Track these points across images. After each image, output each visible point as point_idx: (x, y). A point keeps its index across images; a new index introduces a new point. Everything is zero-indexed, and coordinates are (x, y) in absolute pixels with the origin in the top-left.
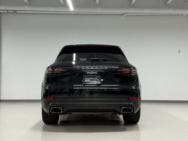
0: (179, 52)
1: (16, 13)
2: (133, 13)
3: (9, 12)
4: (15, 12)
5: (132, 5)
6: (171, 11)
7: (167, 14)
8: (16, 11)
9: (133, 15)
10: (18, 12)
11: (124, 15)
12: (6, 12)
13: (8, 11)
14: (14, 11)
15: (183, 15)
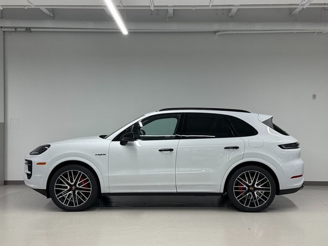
4: (28, 30)
5: (232, 17)
7: (293, 31)
8: (30, 28)
9: (233, 34)
11: (217, 34)
12: (13, 30)
13: (16, 29)
14: (27, 28)
15: (321, 32)
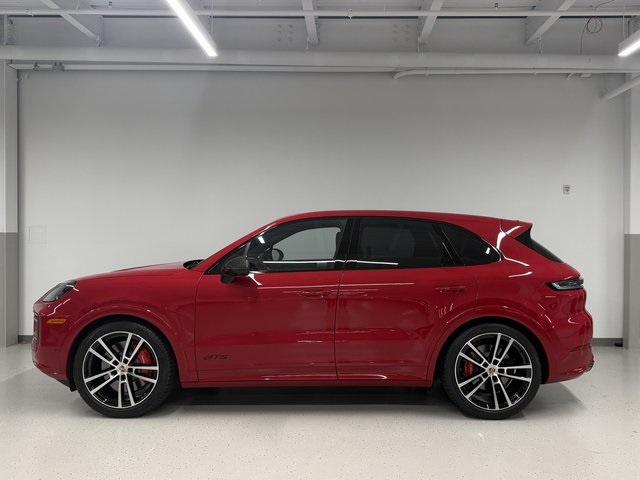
0: (567, 189)
1: (64, 70)
2: (426, 68)
3: (41, 66)
4: (59, 67)
5: (423, 44)
6: (542, 63)
7: (530, 72)
8: (61, 63)
9: (424, 75)
10: (67, 67)
11: (397, 76)
12: (31, 67)
13: (36, 65)
14: (55, 63)
15: (580, 74)
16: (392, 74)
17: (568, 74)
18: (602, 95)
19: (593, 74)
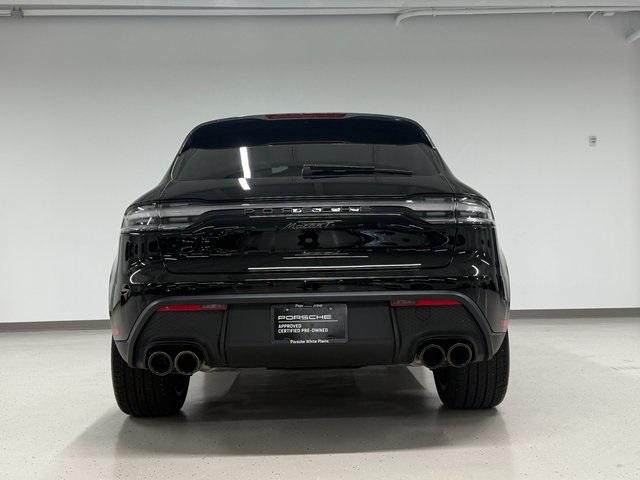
0: (593, 140)
1: (23, 16)
2: (433, 9)
4: (17, 12)
7: (549, 11)
8: (20, 8)
9: (431, 16)
10: (27, 13)
11: (399, 18)
14: (14, 8)
15: (602, 13)
16: (395, 16)
17: (591, 13)
18: (628, 35)
19: (617, 13)
